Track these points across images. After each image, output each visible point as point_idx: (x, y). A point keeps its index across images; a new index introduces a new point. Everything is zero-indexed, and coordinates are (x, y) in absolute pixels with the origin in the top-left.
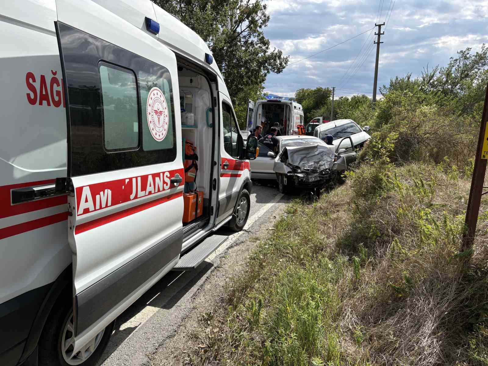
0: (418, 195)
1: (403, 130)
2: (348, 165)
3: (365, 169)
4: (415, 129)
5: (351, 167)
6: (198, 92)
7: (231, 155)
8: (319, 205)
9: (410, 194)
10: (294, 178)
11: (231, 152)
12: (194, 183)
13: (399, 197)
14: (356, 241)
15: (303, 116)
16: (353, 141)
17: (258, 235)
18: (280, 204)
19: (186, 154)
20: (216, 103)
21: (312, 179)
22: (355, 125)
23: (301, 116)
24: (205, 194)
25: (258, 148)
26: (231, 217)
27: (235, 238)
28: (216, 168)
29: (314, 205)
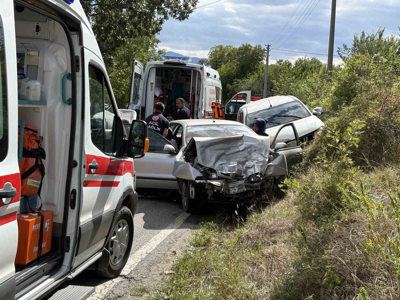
0: (396, 219)
1: (372, 114)
2: (290, 168)
3: (316, 175)
4: (390, 114)
5: (294, 170)
6: (49, 46)
7: (103, 150)
8: (244, 231)
9: (384, 217)
10: (207, 187)
11: (102, 146)
12: (38, 196)
13: (367, 221)
14: (302, 291)
15: (221, 88)
16: (298, 131)
17: (146, 283)
18: (184, 230)
19: (24, 149)
20: (78, 66)
21: (234, 189)
22: (301, 106)
23: (217, 88)
24: (56, 216)
25: (147, 140)
26: (100, 255)
27: (107, 291)
28: (76, 171)
29: (237, 231)
